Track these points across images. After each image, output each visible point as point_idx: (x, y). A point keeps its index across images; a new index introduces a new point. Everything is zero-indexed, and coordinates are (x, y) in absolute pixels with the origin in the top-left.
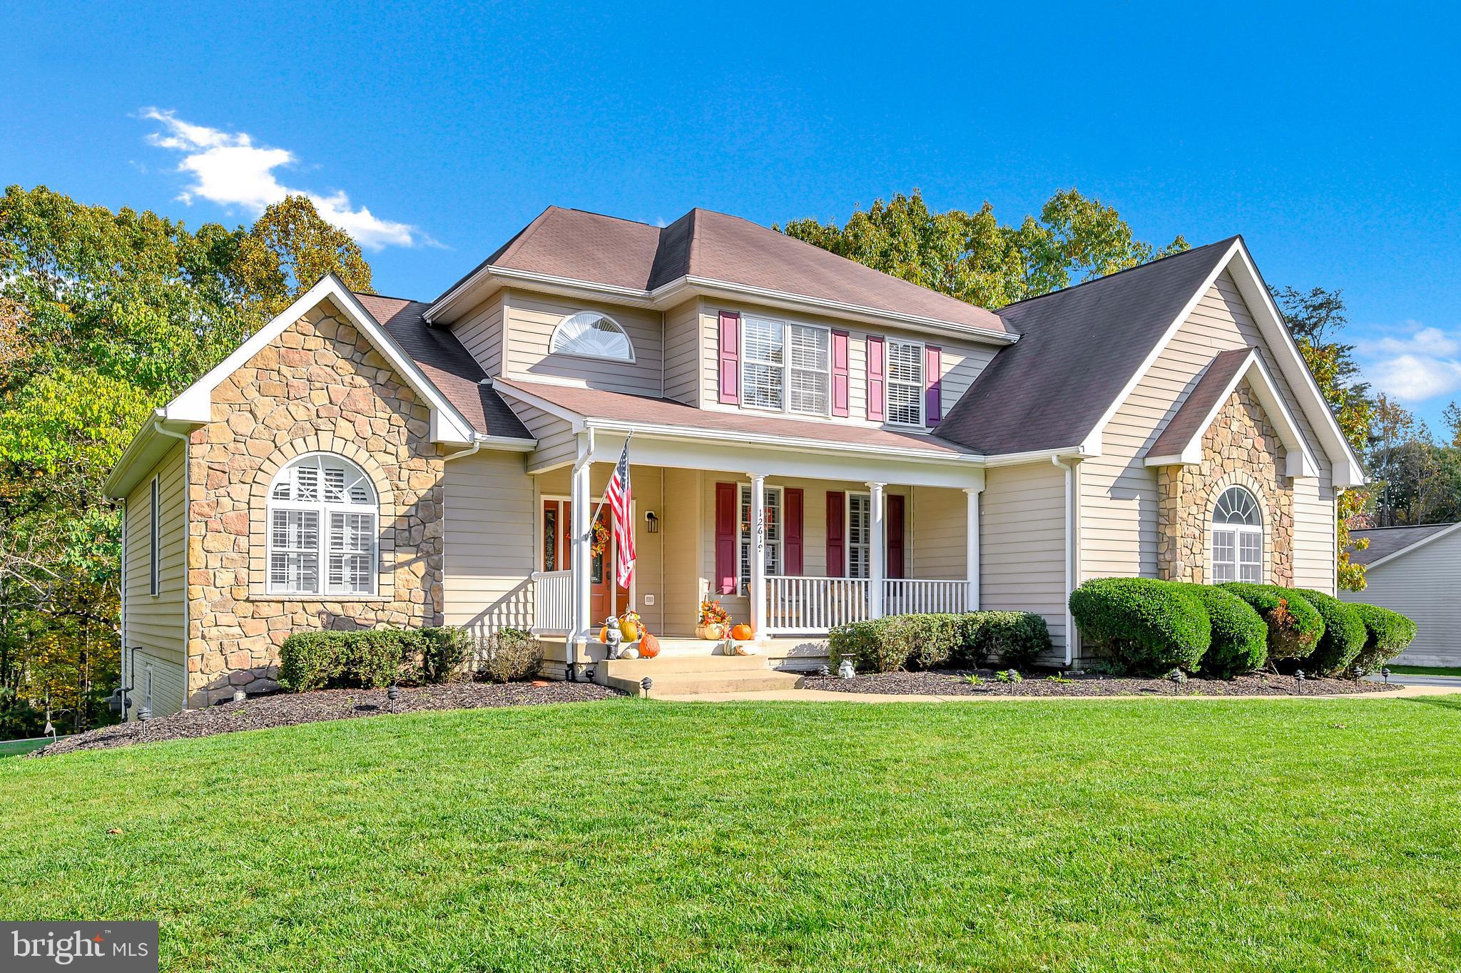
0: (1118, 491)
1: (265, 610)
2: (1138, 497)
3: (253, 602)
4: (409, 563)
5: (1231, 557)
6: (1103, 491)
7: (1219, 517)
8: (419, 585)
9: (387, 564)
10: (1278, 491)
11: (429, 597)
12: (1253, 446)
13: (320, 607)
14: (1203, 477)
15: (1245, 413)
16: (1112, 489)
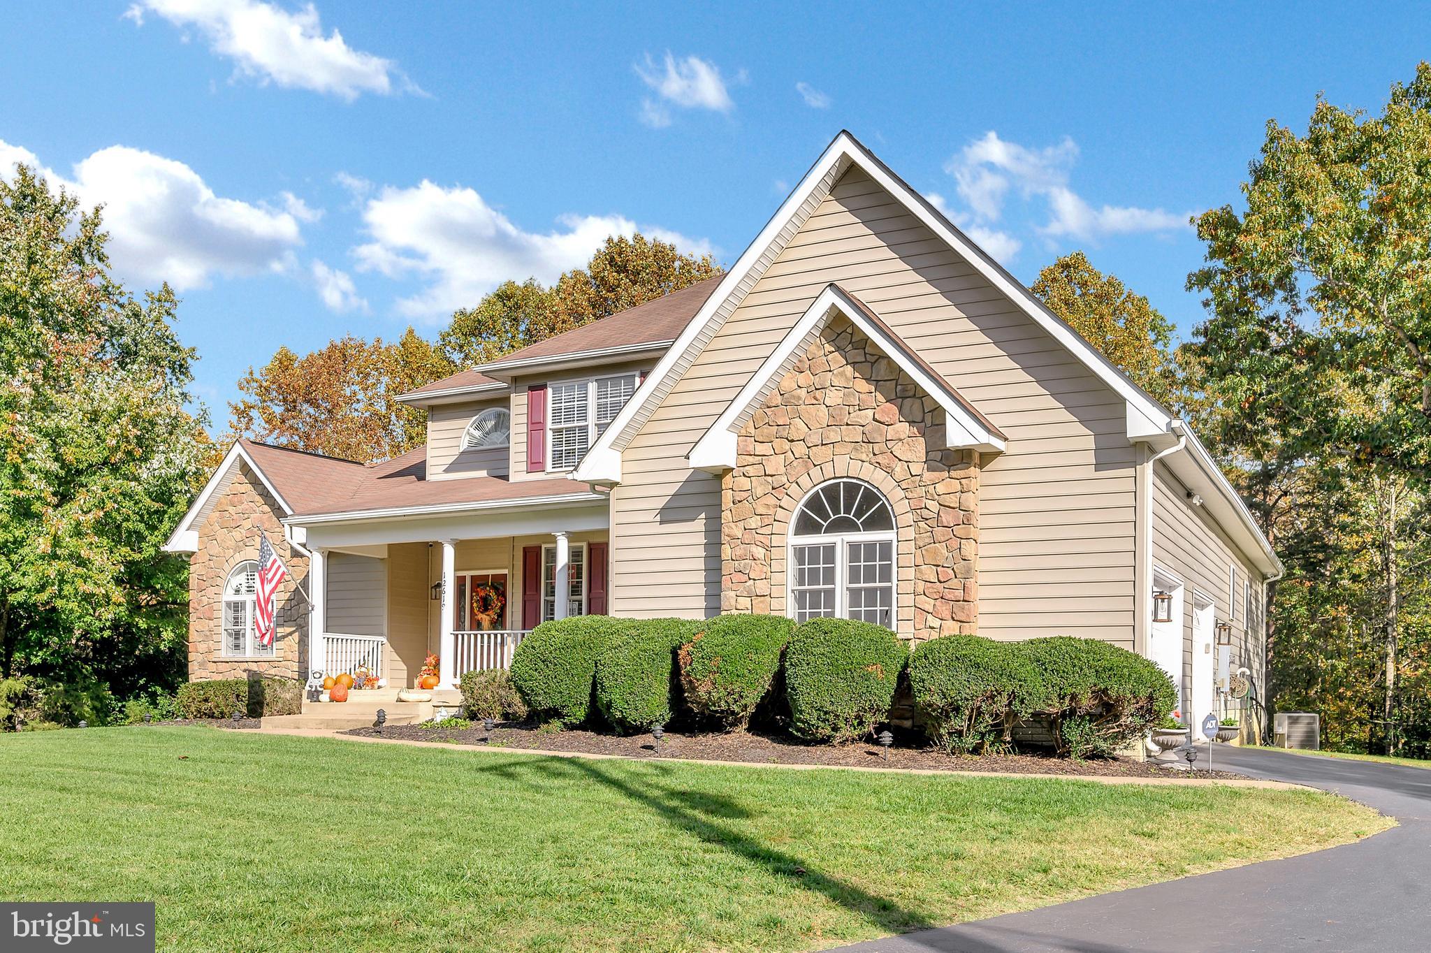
0: (672, 512)
1: (222, 667)
2: (703, 515)
3: (215, 662)
4: (290, 634)
5: (830, 576)
6: (650, 516)
7: (806, 525)
8: (297, 649)
9: (279, 635)
10: (928, 476)
11: (302, 658)
12: (874, 419)
13: (245, 666)
14: (769, 479)
15: (857, 375)
16: (663, 510)
